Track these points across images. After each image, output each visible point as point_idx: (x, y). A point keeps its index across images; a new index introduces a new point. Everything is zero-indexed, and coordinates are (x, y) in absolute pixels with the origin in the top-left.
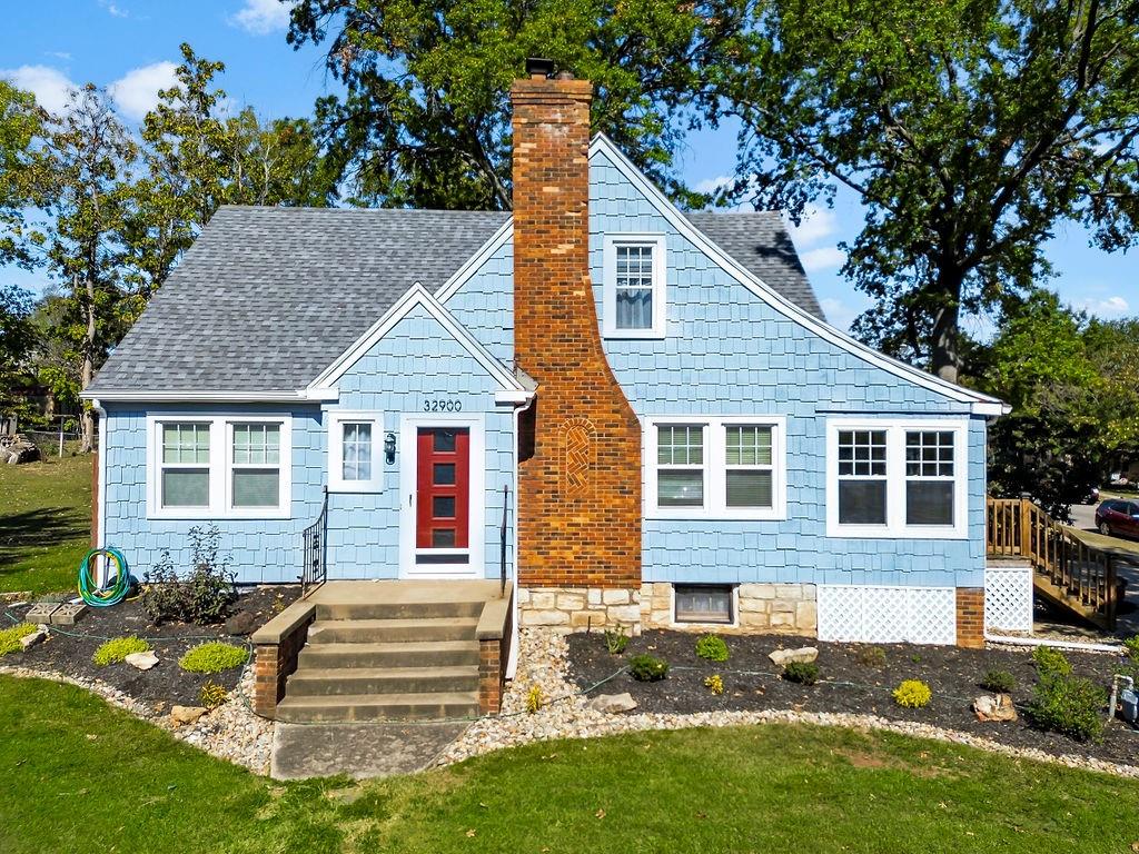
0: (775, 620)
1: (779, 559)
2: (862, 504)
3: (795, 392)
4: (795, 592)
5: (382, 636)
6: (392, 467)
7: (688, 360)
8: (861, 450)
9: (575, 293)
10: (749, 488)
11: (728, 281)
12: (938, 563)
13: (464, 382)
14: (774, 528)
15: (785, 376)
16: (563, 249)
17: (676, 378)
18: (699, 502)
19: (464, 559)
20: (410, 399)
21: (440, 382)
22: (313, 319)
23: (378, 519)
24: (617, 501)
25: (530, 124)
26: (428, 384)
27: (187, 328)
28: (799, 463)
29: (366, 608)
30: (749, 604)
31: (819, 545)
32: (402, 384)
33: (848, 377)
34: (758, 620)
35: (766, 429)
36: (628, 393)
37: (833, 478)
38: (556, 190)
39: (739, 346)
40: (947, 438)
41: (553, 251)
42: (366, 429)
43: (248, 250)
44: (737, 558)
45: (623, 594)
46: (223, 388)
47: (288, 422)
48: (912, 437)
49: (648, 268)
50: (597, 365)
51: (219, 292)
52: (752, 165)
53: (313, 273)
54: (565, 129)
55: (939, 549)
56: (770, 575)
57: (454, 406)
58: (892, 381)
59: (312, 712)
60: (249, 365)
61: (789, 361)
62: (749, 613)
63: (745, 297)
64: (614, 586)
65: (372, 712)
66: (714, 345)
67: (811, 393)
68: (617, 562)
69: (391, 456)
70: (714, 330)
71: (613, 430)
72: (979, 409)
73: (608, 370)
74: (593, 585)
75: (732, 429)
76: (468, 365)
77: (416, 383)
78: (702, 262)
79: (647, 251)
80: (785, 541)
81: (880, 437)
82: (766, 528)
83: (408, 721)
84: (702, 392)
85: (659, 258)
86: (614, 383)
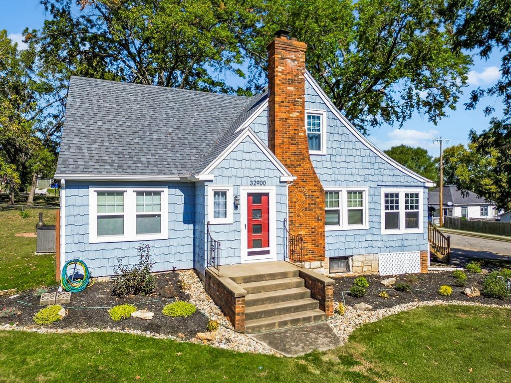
0: (365, 269)
1: (365, 244)
2: (392, 221)
3: (371, 178)
4: (371, 257)
5: (265, 289)
6: (236, 212)
7: (334, 164)
8: (391, 200)
9: (300, 134)
10: (356, 217)
11: (348, 132)
12: (414, 242)
13: (267, 173)
14: (364, 232)
15: (368, 172)
16: (295, 114)
17: (330, 171)
18: (338, 223)
19: (268, 252)
20: (244, 180)
21: (257, 173)
22: (159, 140)
23: (231, 236)
24: (316, 224)
25: (283, 58)
26: (252, 173)
27: (95, 141)
28: (373, 206)
29: (250, 277)
30: (356, 264)
31: (378, 238)
32: (240, 173)
33: (387, 172)
34: (359, 270)
35: (361, 193)
36: (320, 178)
37: (383, 212)
38: (292, 88)
39: (352, 159)
40: (417, 195)
41: (291, 115)
42: (224, 194)
43: (101, 102)
44: (352, 245)
45: (317, 263)
46: (134, 173)
47: (166, 191)
48: (407, 195)
49: (319, 124)
50: (308, 165)
51: (100, 123)
52: (255, 80)
53: (143, 116)
54: (296, 62)
55: (415, 237)
56: (363, 251)
57: (263, 183)
58: (401, 174)
59: (260, 327)
60: (141, 162)
61: (368, 165)
62: (357, 268)
63: (354, 139)
64: (315, 260)
65: (285, 323)
66: (343, 158)
67: (376, 178)
68: (316, 250)
69: (236, 207)
70: (344, 152)
71: (314, 193)
72: (427, 185)
73: (312, 167)
74: (307, 260)
75: (349, 192)
76: (268, 164)
77: (246, 172)
78: (339, 124)
79: (319, 118)
80: (369, 237)
81: (397, 195)
82: (361, 232)
84: (341, 178)
85: (324, 121)
86: (315, 173)
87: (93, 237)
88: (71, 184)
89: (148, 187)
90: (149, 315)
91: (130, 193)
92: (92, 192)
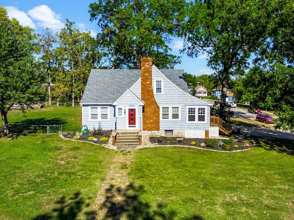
0: (179, 135)
1: (180, 126)
2: (192, 118)
3: (182, 102)
4: (182, 131)
5: (126, 136)
6: (125, 114)
7: (166, 98)
8: (192, 111)
9: (150, 89)
10: (175, 116)
11: (173, 86)
12: (202, 127)
13: (135, 103)
14: (179, 122)
15: (181, 100)
16: (148, 83)
17: (165, 100)
18: (168, 118)
19: (135, 127)
20: (127, 105)
21: (132, 102)
22: (110, 91)
23: (124, 121)
24: (156, 118)
25: (144, 65)
26: (130, 103)
27: (92, 92)
28: (183, 112)
29: (123, 133)
30: (175, 133)
31: (185, 124)
32: (126, 103)
33: (190, 100)
34: (176, 135)
35: (178, 108)
36: (158, 103)
37: (187, 115)
38: (147, 74)
39: (174, 96)
40: (204, 109)
41: (147, 83)
42: (121, 109)
43: (98, 78)
44: (174, 126)
45: (157, 131)
46: (100, 102)
47: (109, 107)
48: (199, 109)
49: (161, 84)
50: (153, 99)
51: (95, 86)
53: (109, 82)
54: (149, 65)
55: (203, 125)
56: (178, 129)
57: (133, 106)
58: (196, 101)
59: (119, 145)
60: (103, 99)
61: (181, 98)
62: (175, 134)
63: (175, 88)
64: (156, 130)
65: (126, 145)
66: (170, 96)
67: (184, 102)
68: (156, 127)
69: (125, 113)
70: (171, 93)
71: (156, 108)
72: (209, 105)
73: (155, 100)
74: (153, 130)
75: (173, 108)
76: (135, 100)
77: (128, 103)
78: (169, 83)
79: (161, 82)
80: (181, 124)
81: (194, 109)
82: (178, 122)
83: (131, 146)
84: (169, 102)
85: (162, 83)
86: (156, 102)
87: (90, 119)
88: (84, 105)
89: (104, 106)
90: (96, 140)
91: (99, 107)
92: (89, 107)
